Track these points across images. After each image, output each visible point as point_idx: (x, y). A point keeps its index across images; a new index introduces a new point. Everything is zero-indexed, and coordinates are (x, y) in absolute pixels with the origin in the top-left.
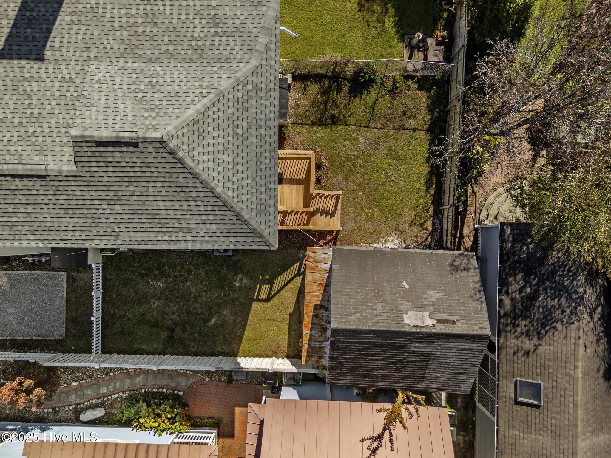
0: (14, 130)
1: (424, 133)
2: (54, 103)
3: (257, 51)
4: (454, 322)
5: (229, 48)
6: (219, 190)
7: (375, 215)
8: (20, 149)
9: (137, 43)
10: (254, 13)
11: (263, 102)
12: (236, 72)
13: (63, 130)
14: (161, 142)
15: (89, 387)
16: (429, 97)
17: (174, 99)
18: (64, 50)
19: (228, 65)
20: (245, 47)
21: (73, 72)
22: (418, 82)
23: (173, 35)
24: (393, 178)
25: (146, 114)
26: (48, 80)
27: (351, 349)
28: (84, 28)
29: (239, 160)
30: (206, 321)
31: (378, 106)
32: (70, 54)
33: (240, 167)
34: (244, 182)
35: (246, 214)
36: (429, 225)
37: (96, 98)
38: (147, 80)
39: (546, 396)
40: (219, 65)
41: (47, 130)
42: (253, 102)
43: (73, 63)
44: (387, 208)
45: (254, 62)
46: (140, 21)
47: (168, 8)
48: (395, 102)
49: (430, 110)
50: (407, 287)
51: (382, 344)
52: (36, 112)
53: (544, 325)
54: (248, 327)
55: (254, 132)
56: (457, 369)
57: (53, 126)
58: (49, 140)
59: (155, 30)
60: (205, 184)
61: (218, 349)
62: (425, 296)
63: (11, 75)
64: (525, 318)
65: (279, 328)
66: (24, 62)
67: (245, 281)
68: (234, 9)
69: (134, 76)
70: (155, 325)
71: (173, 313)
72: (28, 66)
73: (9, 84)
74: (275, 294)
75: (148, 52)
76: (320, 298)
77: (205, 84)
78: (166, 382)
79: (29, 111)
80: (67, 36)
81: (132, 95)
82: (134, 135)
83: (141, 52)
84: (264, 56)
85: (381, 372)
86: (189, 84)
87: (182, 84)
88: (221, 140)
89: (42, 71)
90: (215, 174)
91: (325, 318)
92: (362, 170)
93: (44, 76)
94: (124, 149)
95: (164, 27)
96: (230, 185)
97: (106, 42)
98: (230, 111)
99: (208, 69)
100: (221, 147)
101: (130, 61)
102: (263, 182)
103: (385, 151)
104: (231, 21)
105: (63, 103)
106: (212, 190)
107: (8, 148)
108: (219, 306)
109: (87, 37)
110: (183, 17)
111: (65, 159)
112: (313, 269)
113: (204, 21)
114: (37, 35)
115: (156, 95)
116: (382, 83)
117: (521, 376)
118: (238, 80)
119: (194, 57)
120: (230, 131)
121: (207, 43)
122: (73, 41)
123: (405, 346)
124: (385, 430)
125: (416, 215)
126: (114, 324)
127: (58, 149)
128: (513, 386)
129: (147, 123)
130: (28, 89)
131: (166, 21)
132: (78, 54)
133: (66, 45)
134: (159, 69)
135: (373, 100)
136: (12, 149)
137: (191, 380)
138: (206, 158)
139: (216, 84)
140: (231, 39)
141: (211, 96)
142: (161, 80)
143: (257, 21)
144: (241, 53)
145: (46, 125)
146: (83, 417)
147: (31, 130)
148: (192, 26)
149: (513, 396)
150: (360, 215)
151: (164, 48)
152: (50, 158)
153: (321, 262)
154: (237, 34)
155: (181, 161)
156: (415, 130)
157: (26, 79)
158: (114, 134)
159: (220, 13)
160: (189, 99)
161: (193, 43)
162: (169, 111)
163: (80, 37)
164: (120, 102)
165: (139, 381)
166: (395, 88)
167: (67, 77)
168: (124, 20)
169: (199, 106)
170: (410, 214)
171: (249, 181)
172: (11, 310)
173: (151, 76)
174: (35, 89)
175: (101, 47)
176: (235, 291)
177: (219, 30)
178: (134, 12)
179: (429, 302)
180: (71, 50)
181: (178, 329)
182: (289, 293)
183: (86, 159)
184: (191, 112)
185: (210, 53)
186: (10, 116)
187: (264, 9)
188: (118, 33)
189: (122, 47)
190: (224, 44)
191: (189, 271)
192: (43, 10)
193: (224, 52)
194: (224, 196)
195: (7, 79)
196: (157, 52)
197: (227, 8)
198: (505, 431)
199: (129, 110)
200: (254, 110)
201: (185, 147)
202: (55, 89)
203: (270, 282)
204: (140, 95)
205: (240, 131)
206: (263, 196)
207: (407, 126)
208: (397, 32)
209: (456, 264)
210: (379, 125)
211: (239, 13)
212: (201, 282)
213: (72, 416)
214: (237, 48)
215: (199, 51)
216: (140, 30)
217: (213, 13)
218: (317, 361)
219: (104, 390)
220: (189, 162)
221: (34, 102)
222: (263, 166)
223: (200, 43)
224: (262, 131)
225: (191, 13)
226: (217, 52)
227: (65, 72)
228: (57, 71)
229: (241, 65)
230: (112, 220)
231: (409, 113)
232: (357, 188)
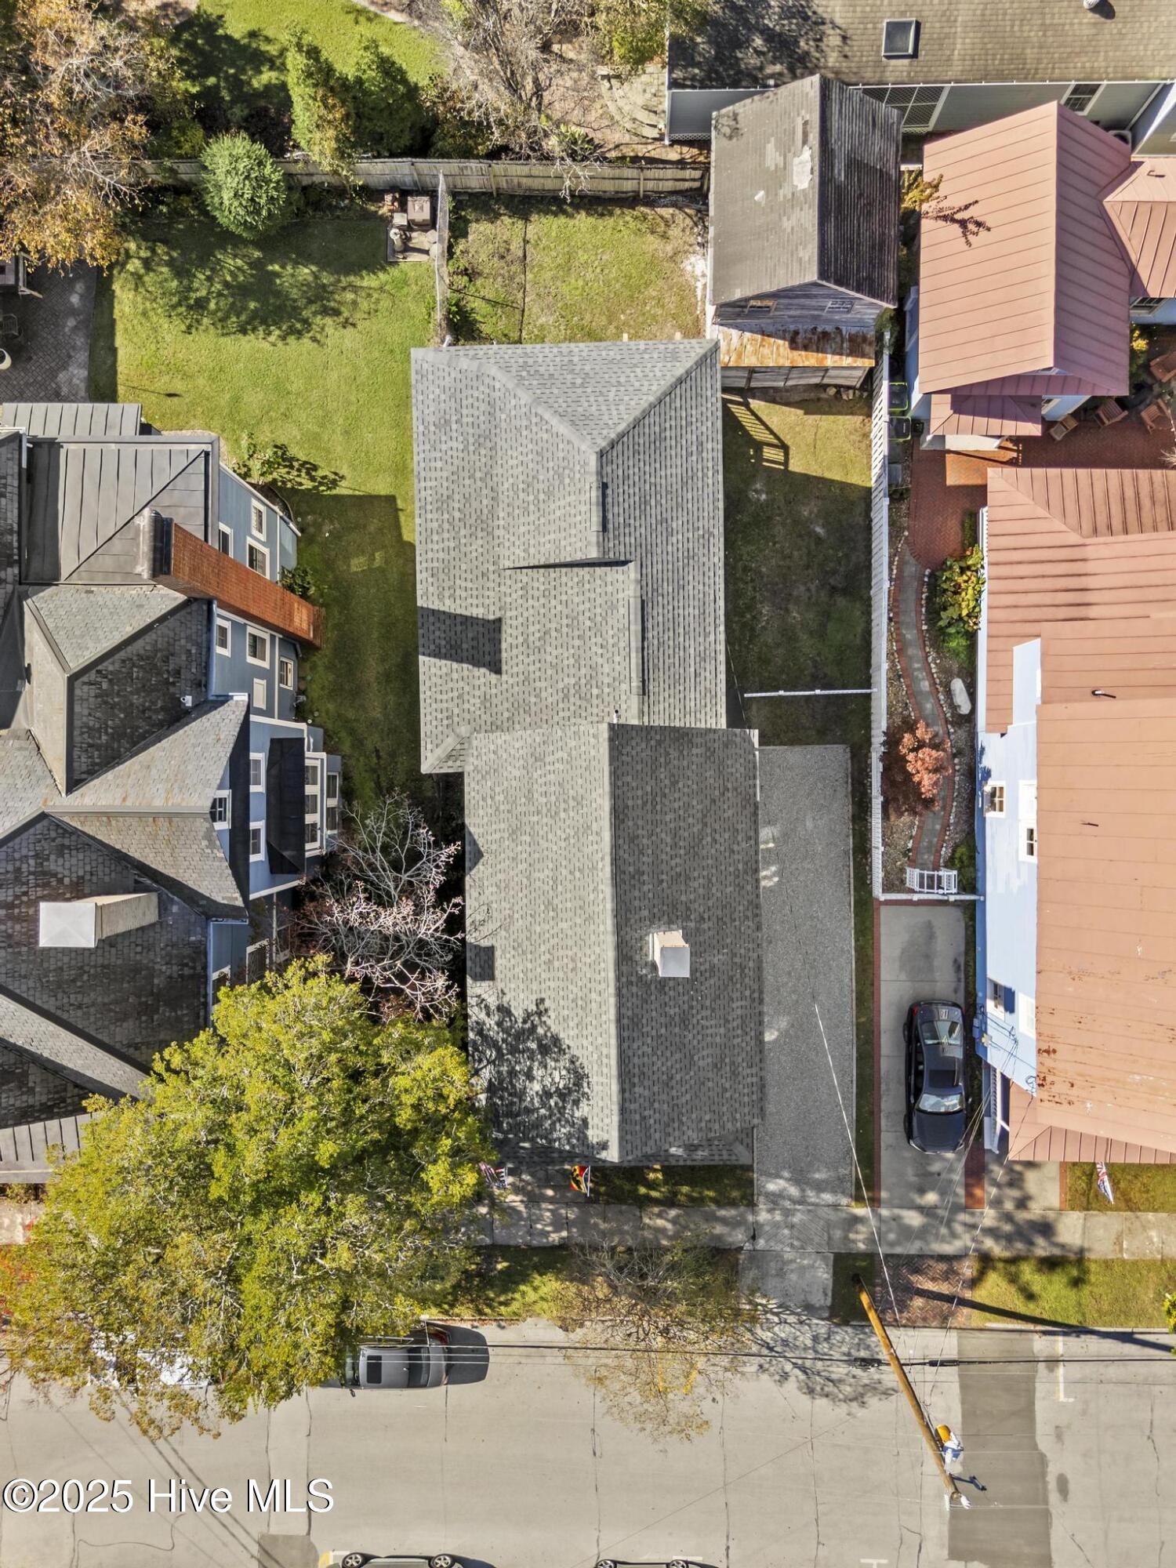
0: (588, 643)
1: (530, 228)
2: (553, 602)
3: (479, 369)
4: (806, 123)
5: (476, 404)
6: (652, 399)
7: (654, 294)
8: (611, 632)
9: (474, 517)
10: (431, 377)
11: (540, 360)
12: (507, 390)
13: (587, 586)
14: (601, 454)
15: (919, 707)
16: (477, 221)
17: (546, 455)
18: (487, 602)
19: (498, 403)
20: (475, 383)
21: (514, 587)
22: (456, 238)
23: (462, 474)
24: (598, 270)
25: (567, 481)
26: (526, 614)
27: (846, 261)
28: (458, 582)
29: (613, 381)
30: (819, 540)
31: (491, 296)
32: (491, 593)
33: (622, 380)
34: (640, 375)
35: (680, 371)
36: (667, 212)
37: (548, 546)
38: (522, 495)
39: (903, 13)
40: (498, 413)
41: (587, 605)
42: (542, 370)
43: (503, 588)
44: (642, 277)
45: (494, 371)
46: (446, 516)
47: (429, 484)
48: (487, 271)
49: (494, 217)
50: (762, 193)
51: (836, 218)
52: (565, 621)
53: (806, 18)
54: (828, 475)
55: (578, 368)
56: (867, 124)
57: (581, 598)
58: (599, 601)
59: (456, 497)
60: (646, 414)
61: (860, 520)
62: (773, 168)
63: (521, 657)
64: (797, 43)
65: (828, 431)
66: (504, 646)
67: (758, 486)
68: (426, 402)
69: (517, 511)
70: (827, 615)
71: (809, 590)
72: (509, 640)
73: (532, 658)
74: (777, 437)
75: (485, 502)
76: (781, 342)
77: (525, 423)
78: (910, 595)
79: (565, 630)
80: (469, 601)
81: (542, 506)
82: (594, 485)
83: (485, 511)
84: (484, 361)
85: (876, 227)
86: (525, 442)
87: (525, 451)
88: (592, 399)
89: (514, 623)
90: (633, 403)
91: (809, 335)
92: (588, 317)
93: (520, 620)
94: (609, 500)
95: (452, 486)
96: (645, 389)
97: (474, 554)
98: (556, 391)
99: (504, 425)
100: (601, 399)
101: (496, 523)
102: (637, 356)
103: (559, 283)
104: (442, 405)
105: (553, 593)
106: (652, 406)
107: (610, 647)
108: (796, 522)
109: (469, 576)
110: (439, 464)
111: (621, 577)
112: (739, 356)
113: (444, 438)
114: (470, 635)
115: (541, 478)
116: (459, 291)
117: (878, 51)
118: (517, 385)
119: (489, 445)
120: (579, 391)
121: (471, 431)
122: (475, 593)
123: (838, 187)
124: (954, 221)
125: (653, 232)
126: (826, 675)
127: (610, 589)
128: (893, 62)
129: (578, 476)
130: (537, 635)
131: (445, 484)
132: (491, 585)
133: (481, 600)
134: (506, 485)
135: (483, 304)
136: (611, 641)
137: (908, 557)
138: (615, 413)
139: (524, 410)
140: (464, 403)
141: (540, 411)
142: (521, 478)
143: (441, 373)
144: (482, 388)
145: (582, 607)
146: (965, 709)
147: (588, 623)
148: (450, 453)
149: (906, 62)
150: (654, 317)
151: (479, 483)
152: (621, 595)
153: (729, 344)
154: (458, 396)
155: (622, 435)
156: (526, 242)
157: (526, 640)
158: (594, 508)
159: (432, 419)
160: (545, 436)
161: (471, 448)
162: (561, 455)
163: (469, 585)
164: (552, 517)
165: (910, 635)
166: (465, 272)
167: (520, 593)
168: (446, 535)
169: (554, 421)
170: (652, 243)
171: (638, 370)
172: (809, 824)
173: (516, 493)
174: (537, 627)
175: (481, 559)
176: (773, 500)
177: (454, 418)
178: (435, 525)
179: (780, 161)
180: (487, 593)
181: (832, 581)
182: (775, 419)
183: (622, 547)
184: (563, 428)
185: (483, 427)
186: (572, 651)
187: (425, 366)
188: (463, 541)
189: (480, 534)
190: (471, 411)
191: (746, 569)
192: (437, 633)
193: (482, 409)
194: (659, 394)
195: (526, 661)
196: (484, 491)
197: (426, 412)
198: (956, 69)
199: (562, 503)
200: (551, 368)
201: (605, 432)
202: (536, 604)
203: (759, 446)
204: (542, 496)
205: (579, 381)
206: (655, 356)
207: (520, 254)
208: (383, 269)
209: (727, 131)
210: (521, 295)
211: (431, 396)
212: (761, 551)
213: (967, 726)
214: (476, 394)
215: (482, 440)
216: (457, 515)
217: (432, 428)
218: (870, 344)
219: (925, 685)
220: (621, 427)
221: (553, 625)
222: (619, 357)
223: (471, 440)
224: (576, 359)
225: (434, 454)
226: (482, 418)
227: (514, 596)
228: (514, 605)
229: (497, 386)
230: (690, 535)
231: (502, 250)
232: (615, 324)
